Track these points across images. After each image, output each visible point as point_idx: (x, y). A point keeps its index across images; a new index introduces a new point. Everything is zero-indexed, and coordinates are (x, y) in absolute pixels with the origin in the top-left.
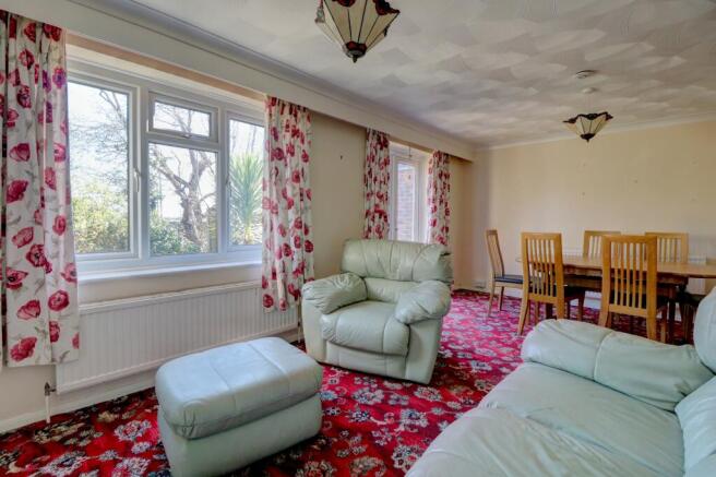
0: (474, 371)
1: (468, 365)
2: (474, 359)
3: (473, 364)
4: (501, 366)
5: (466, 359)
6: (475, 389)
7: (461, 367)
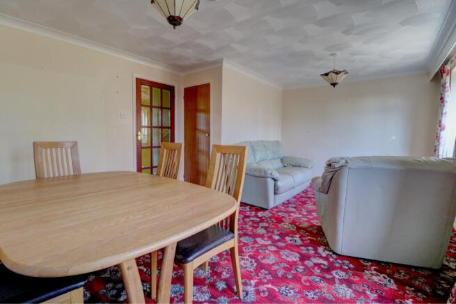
0: (297, 236)
1: (302, 240)
2: (298, 246)
3: (299, 242)
4: (279, 241)
5: (305, 245)
6: (295, 225)
7: (306, 238)
